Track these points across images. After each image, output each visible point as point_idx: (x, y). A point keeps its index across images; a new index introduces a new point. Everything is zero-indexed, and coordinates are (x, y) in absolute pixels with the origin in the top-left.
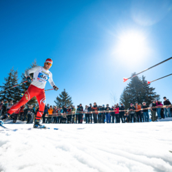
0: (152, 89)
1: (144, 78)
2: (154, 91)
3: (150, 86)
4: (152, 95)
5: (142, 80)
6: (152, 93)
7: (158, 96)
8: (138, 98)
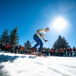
0: (67, 43)
1: (64, 38)
2: (68, 44)
3: (66, 42)
4: (67, 46)
5: (63, 38)
6: (67, 45)
7: (70, 46)
8: (61, 46)
